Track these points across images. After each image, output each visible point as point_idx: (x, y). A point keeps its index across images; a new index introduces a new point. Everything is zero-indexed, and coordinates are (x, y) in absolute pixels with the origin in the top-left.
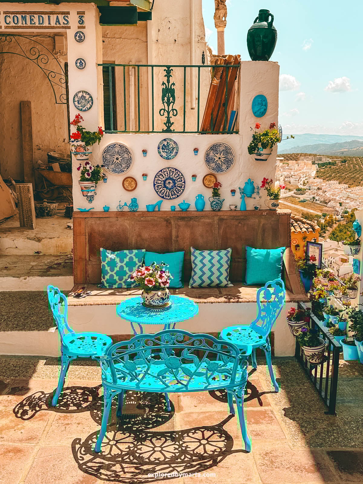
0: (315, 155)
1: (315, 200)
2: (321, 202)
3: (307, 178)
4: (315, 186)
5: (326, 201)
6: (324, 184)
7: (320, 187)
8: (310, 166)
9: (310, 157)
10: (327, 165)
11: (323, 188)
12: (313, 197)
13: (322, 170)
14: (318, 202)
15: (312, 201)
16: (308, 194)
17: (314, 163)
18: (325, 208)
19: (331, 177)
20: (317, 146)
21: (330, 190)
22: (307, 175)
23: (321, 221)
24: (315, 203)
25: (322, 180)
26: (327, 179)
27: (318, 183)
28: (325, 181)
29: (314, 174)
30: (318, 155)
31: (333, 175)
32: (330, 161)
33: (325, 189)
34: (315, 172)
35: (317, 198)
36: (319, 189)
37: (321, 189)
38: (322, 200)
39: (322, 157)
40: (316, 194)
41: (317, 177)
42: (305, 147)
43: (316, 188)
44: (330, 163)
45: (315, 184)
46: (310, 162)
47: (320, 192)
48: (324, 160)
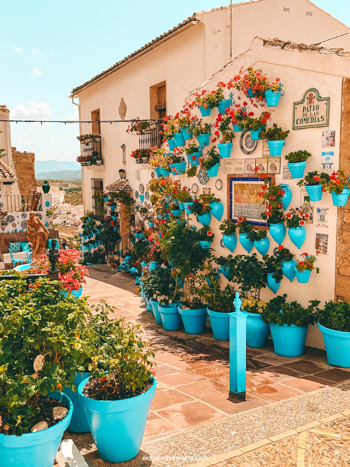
0: (61, 182)
1: (66, 224)
2: (72, 225)
3: (56, 203)
4: (65, 210)
5: (76, 224)
6: (73, 209)
7: (69, 211)
8: (58, 192)
9: (57, 184)
10: (74, 190)
11: (72, 212)
12: (64, 221)
13: (69, 195)
14: (69, 225)
15: (64, 225)
16: (59, 218)
17: (61, 189)
18: (76, 231)
19: (79, 202)
20: (62, 173)
21: (78, 214)
22: (56, 200)
23: (74, 243)
24: (66, 226)
25: (70, 205)
26: (75, 204)
27: (67, 208)
28: (73, 205)
29: (62, 199)
30: (64, 182)
31: (80, 200)
32: (76, 187)
33: (74, 213)
34: (63, 197)
35: (68, 222)
36: (68, 213)
37: (71, 213)
38: (73, 223)
39: (68, 183)
40: (66, 218)
41: (66, 202)
42: (51, 173)
43: (66, 212)
44: (76, 189)
45: (65, 209)
46: (58, 188)
47: (70, 216)
48: (70, 186)
